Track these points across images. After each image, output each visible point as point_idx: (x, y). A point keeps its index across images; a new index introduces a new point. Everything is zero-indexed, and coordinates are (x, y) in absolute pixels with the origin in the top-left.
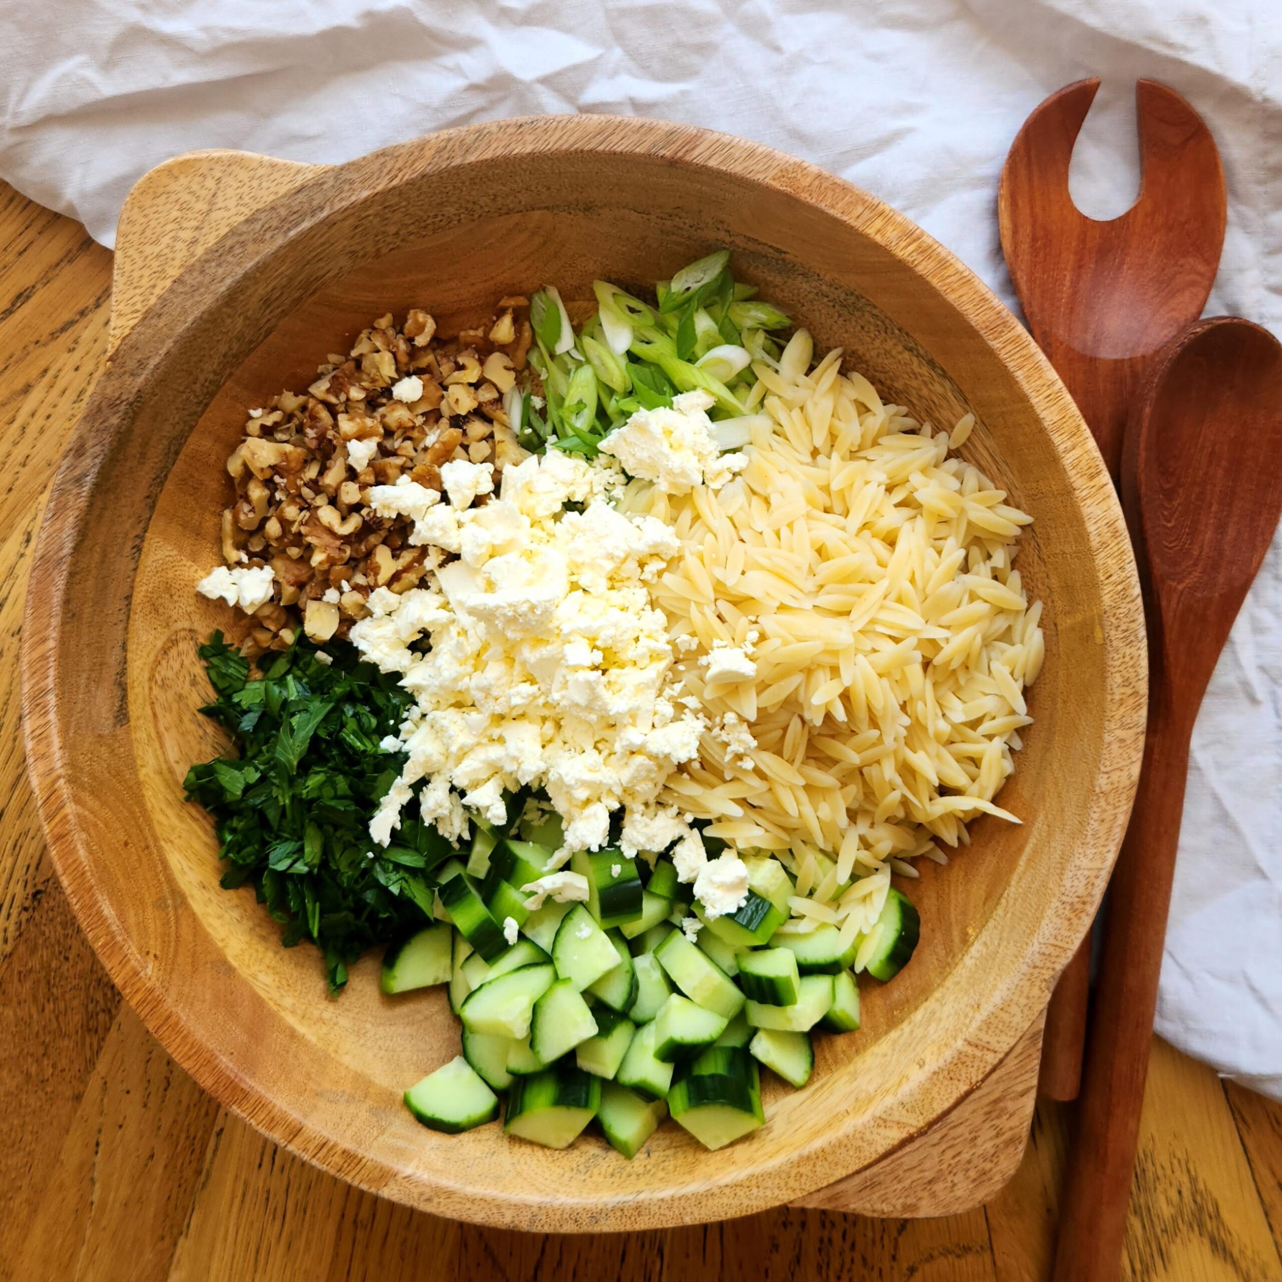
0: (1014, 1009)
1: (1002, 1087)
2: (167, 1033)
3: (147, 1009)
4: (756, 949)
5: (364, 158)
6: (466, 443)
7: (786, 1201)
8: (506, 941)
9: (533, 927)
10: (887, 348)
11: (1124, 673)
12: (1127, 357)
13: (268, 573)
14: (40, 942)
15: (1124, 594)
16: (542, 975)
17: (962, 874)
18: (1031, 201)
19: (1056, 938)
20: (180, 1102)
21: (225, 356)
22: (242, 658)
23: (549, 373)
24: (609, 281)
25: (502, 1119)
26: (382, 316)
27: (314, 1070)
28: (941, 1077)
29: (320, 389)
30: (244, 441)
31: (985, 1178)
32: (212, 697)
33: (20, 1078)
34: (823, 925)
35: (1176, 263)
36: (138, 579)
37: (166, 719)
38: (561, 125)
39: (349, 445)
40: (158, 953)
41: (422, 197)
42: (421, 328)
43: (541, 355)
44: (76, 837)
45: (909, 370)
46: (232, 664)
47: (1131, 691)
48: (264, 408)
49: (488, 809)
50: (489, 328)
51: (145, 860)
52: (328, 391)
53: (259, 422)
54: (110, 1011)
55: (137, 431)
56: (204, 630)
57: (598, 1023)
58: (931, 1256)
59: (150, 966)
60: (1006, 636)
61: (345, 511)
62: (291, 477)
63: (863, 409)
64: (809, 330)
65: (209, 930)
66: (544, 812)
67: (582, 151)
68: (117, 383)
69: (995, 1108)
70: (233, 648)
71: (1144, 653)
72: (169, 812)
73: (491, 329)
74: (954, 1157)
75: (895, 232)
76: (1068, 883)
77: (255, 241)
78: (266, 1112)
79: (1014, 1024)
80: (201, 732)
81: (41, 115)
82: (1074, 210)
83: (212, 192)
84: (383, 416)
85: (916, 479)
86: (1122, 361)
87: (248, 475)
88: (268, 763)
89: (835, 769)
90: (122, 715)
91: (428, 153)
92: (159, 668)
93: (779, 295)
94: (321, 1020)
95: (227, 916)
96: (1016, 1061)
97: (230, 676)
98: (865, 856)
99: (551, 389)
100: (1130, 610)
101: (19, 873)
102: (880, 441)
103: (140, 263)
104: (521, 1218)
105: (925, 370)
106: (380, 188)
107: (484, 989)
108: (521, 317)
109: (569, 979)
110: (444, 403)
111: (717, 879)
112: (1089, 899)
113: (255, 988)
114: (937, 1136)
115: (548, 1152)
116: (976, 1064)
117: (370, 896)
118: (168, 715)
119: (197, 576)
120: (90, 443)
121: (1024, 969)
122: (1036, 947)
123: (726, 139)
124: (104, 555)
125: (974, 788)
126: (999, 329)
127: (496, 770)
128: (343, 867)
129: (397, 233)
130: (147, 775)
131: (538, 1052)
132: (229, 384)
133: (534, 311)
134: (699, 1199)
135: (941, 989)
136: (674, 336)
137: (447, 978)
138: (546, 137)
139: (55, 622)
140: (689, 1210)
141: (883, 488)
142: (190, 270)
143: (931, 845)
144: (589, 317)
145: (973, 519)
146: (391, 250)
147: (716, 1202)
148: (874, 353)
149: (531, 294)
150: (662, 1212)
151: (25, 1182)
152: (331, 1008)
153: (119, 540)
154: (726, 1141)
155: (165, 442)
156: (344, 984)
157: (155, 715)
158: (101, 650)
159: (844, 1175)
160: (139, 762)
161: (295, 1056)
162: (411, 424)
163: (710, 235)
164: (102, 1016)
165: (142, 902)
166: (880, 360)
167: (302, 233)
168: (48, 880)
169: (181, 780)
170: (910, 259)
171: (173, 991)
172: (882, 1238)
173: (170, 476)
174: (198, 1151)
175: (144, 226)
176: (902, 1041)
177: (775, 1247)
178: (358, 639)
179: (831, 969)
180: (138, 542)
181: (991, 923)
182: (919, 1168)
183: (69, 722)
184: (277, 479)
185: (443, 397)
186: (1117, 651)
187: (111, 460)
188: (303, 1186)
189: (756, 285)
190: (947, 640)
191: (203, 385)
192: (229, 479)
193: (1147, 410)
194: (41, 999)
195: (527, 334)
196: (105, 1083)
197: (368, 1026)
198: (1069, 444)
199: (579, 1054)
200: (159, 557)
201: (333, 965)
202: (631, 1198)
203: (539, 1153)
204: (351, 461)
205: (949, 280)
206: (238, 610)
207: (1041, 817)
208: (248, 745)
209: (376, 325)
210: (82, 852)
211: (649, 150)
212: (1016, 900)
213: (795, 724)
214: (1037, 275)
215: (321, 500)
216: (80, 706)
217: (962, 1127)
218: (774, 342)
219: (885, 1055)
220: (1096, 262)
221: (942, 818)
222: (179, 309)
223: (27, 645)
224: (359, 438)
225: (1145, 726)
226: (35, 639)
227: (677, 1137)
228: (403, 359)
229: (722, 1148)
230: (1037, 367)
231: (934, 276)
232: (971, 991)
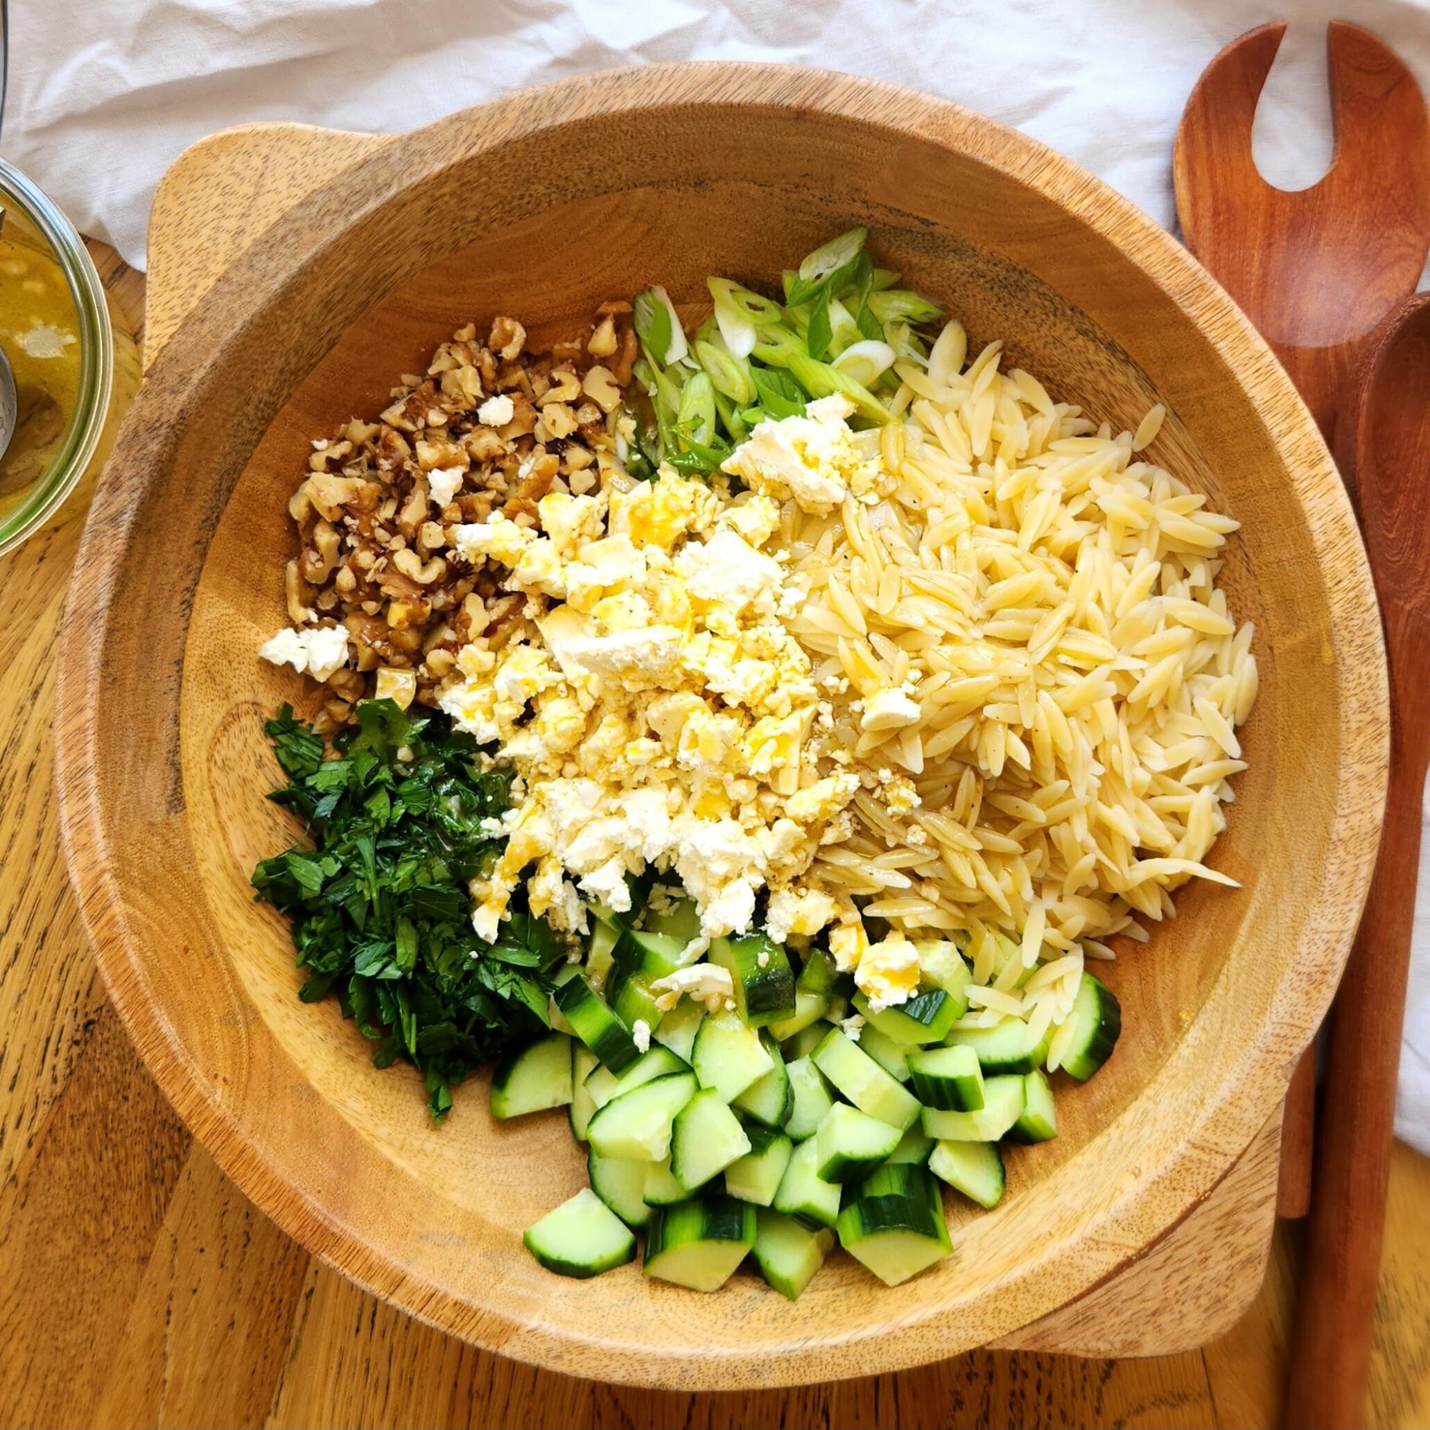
0: (1246, 1103)
1: (1235, 1196)
2: (241, 1171)
3: (218, 1142)
4: (929, 1047)
5: (436, 125)
6: (565, 473)
7: (982, 1343)
8: (637, 1049)
9: (667, 1032)
10: (1057, 334)
11: (1361, 696)
12: (1330, 343)
13: (341, 633)
14: (95, 1080)
15: (1357, 602)
16: (682, 1085)
17: (1168, 951)
18: (1212, 170)
19: (1292, 1016)
20: (262, 1260)
21: (281, 372)
22: (316, 736)
23: (659, 388)
24: (725, 275)
25: (640, 1259)
26: (463, 326)
27: (415, 1209)
28: (1161, 1186)
29: (393, 414)
30: (307, 478)
31: (1219, 1306)
32: (283, 782)
33: (77, 1240)
34: (1008, 1018)
35: (1382, 236)
36: (189, 642)
37: (228, 807)
38: (667, 75)
39: (430, 476)
40: (228, 1076)
41: (506, 170)
42: (508, 338)
43: (649, 368)
44: (126, 941)
45: (1083, 360)
46: (304, 743)
47: (1370, 718)
48: (330, 439)
49: (608, 893)
50: (586, 339)
51: (208, 968)
52: (404, 415)
53: (325, 455)
54: (177, 1157)
55: (181, 459)
56: (271, 703)
57: (750, 1139)
58: (1142, 1408)
59: (219, 1091)
60: (1211, 667)
61: (426, 556)
62: (364, 518)
63: (1030, 410)
64: (962, 322)
65: (287, 1050)
66: (673, 899)
67: (692, 105)
68: (155, 403)
69: (1229, 1222)
70: (304, 725)
71: (1384, 671)
72: (235, 913)
73: (589, 340)
74: (1181, 1283)
75: (1068, 184)
76: (1304, 950)
77: (311, 227)
78: (361, 1259)
79: (1246, 1121)
80: (271, 823)
81: (61, 114)
82: (1259, 179)
83: (258, 173)
84: (469, 444)
85: (1098, 485)
86: (1326, 349)
87: (314, 517)
88: (350, 853)
89: (1016, 831)
90: (177, 801)
91: (511, 115)
92: (218, 747)
93: (926, 281)
94: (422, 1150)
95: (308, 1034)
96: (1251, 1165)
97: (302, 756)
98: (1054, 936)
99: (661, 406)
100: (1364, 620)
101: (67, 1002)
102: (1051, 446)
103: (177, 261)
104: (668, 1375)
105: (1103, 357)
106: (455, 159)
107: (613, 1104)
108: (623, 325)
109: (714, 1088)
110: (538, 427)
111: (882, 965)
112: (1330, 968)
113: (343, 1115)
114: (1162, 1257)
115: (696, 1296)
116: (1203, 1169)
117: (474, 1004)
118: (231, 801)
119: (259, 639)
120: (127, 474)
121: (1256, 1054)
122: (1269, 1028)
123: (863, 82)
124: (148, 609)
125: (1180, 848)
126: (1197, 293)
127: (616, 849)
128: (442, 971)
129: (477, 220)
130: (208, 871)
131: (681, 1176)
132: (287, 408)
133: (639, 316)
134: (879, 1344)
135: (1152, 1085)
136: (805, 334)
137: (567, 1099)
138: (648, 90)
139: (93, 687)
140: (868, 1358)
141: (1058, 498)
142: (237, 265)
143: (1129, 920)
144: (703, 323)
145: (1165, 530)
146: (471, 241)
147: (899, 1347)
148: (1039, 344)
149: (635, 297)
150: (836, 1361)
151: (87, 1360)
152: (434, 1137)
153: (166, 593)
154: (907, 1274)
155: (215, 476)
156: (448, 1109)
157: (215, 801)
158: (149, 722)
159: (1051, 1309)
160: (198, 855)
161: (395, 1193)
162: (501, 452)
163: (843, 209)
164: (168, 1164)
165: (207, 1016)
166: (1047, 352)
167: (365, 217)
168: (101, 1008)
169: (249, 877)
170: (1086, 215)
171: (248, 1121)
172: (1083, 1388)
173: (223, 518)
174: (285, 1316)
175: (181, 215)
176: (1110, 1148)
177: (959, 1403)
178: (449, 704)
179: (1019, 1068)
180: (188, 596)
181: (1209, 1005)
182: (1139, 1298)
183: (113, 807)
184: (348, 520)
185: (537, 419)
186: (1351, 670)
187: (152, 494)
188: (408, 1354)
189: (899, 270)
190: (1143, 671)
191: (256, 407)
192: (293, 523)
193: (1365, 396)
194: (98, 1147)
195: (631, 344)
196: (175, 1241)
197: (478, 1157)
198: (1284, 426)
199: (728, 1177)
200: (213, 615)
201: (434, 1088)
202: (798, 1345)
203: (686, 1297)
204: (434, 496)
205: (1133, 238)
206: (307, 677)
207: (1263, 876)
208: (325, 834)
209: (456, 337)
210: (134, 959)
211: (772, 99)
212: (1238, 975)
213: (968, 778)
214: (1223, 254)
215: (397, 543)
216: (125, 788)
217: (1190, 1246)
218: (921, 339)
219: (1091, 1166)
220: (1288, 240)
221: (1141, 886)
222: (225, 313)
223: (60, 717)
224: (442, 467)
225: (1387, 758)
226: (70, 709)
227: (848, 1272)
228: (490, 374)
229: (902, 1283)
230: (1242, 337)
231: (1116, 234)
232: (1191, 1084)
